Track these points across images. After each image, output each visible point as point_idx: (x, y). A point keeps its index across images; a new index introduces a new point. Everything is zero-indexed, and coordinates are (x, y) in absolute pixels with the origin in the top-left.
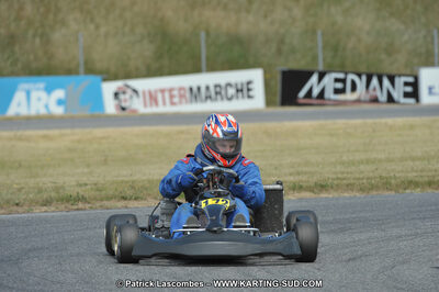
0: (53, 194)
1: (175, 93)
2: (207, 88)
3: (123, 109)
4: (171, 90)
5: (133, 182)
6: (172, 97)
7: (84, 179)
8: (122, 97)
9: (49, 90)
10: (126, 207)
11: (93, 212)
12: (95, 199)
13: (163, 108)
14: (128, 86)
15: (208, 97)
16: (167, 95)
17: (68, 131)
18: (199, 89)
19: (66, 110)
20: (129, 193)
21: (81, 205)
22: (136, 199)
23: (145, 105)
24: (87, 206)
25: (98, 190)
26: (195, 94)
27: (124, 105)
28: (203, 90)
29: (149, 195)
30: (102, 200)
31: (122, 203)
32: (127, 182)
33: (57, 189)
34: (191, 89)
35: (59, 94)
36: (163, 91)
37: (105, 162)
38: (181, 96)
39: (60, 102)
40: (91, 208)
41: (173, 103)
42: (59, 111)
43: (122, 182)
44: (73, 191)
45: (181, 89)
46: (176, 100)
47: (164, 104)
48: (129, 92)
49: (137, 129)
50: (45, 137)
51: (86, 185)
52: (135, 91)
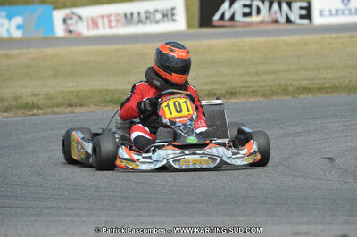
0: (13, 103)
1: (113, 18)
2: (139, 14)
3: (71, 32)
4: (109, 16)
5: (78, 92)
6: (110, 21)
7: (38, 90)
8: (69, 22)
9: (10, 17)
10: (73, 113)
11: (45, 117)
12: (47, 106)
13: (103, 31)
14: (73, 13)
15: (140, 21)
16: (106, 20)
17: (25, 51)
18: (132, 14)
19: (24, 33)
20: (75, 101)
21: (35, 111)
22: (81, 106)
23: (88, 28)
24: (41, 112)
25: (49, 99)
26: (129, 19)
27: (71, 28)
28: (135, 15)
29: (91, 102)
30: (52, 107)
31: (69, 109)
32: (73, 92)
33: (16, 99)
34: (126, 15)
35: (18, 20)
36: (102, 17)
37: (56, 75)
38: (118, 21)
39: (19, 27)
40: (44, 114)
41: (111, 27)
42: (18, 34)
43: (69, 92)
44: (28, 100)
45: (117, 15)
46: (113, 24)
47: (104, 27)
48: (75, 18)
49: (81, 49)
50: (7, 56)
51: (39, 95)
52: (80, 17)
